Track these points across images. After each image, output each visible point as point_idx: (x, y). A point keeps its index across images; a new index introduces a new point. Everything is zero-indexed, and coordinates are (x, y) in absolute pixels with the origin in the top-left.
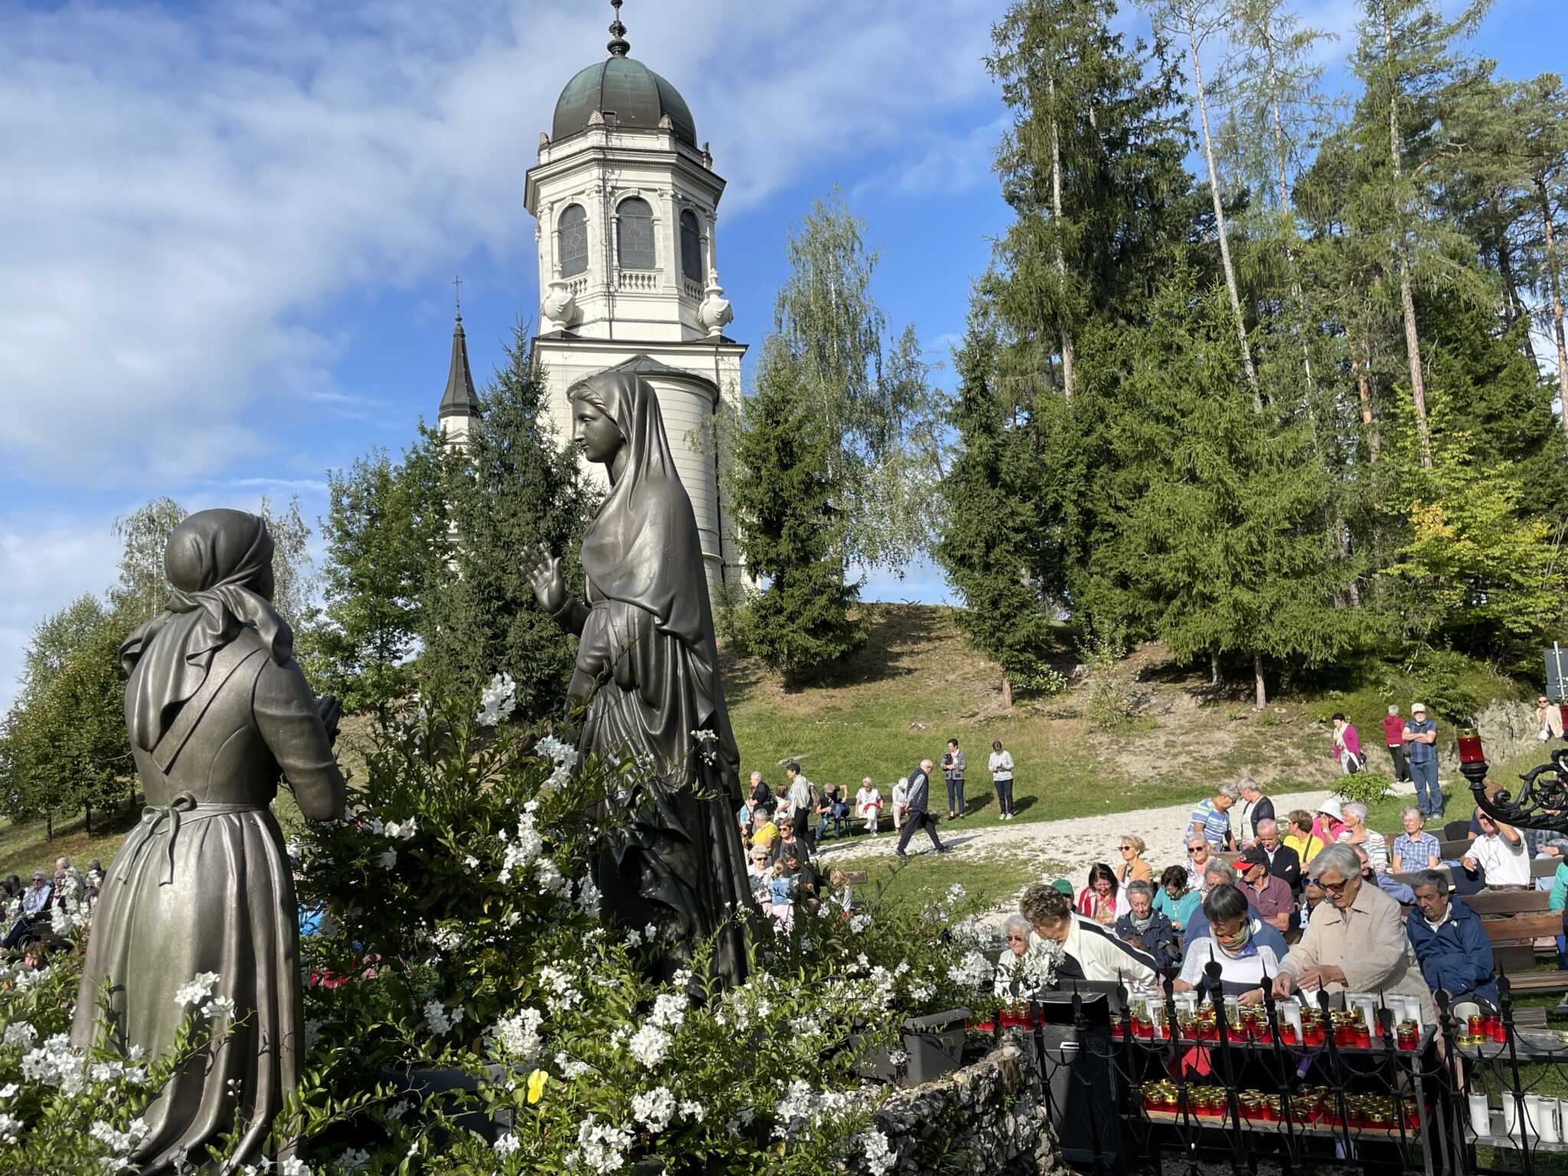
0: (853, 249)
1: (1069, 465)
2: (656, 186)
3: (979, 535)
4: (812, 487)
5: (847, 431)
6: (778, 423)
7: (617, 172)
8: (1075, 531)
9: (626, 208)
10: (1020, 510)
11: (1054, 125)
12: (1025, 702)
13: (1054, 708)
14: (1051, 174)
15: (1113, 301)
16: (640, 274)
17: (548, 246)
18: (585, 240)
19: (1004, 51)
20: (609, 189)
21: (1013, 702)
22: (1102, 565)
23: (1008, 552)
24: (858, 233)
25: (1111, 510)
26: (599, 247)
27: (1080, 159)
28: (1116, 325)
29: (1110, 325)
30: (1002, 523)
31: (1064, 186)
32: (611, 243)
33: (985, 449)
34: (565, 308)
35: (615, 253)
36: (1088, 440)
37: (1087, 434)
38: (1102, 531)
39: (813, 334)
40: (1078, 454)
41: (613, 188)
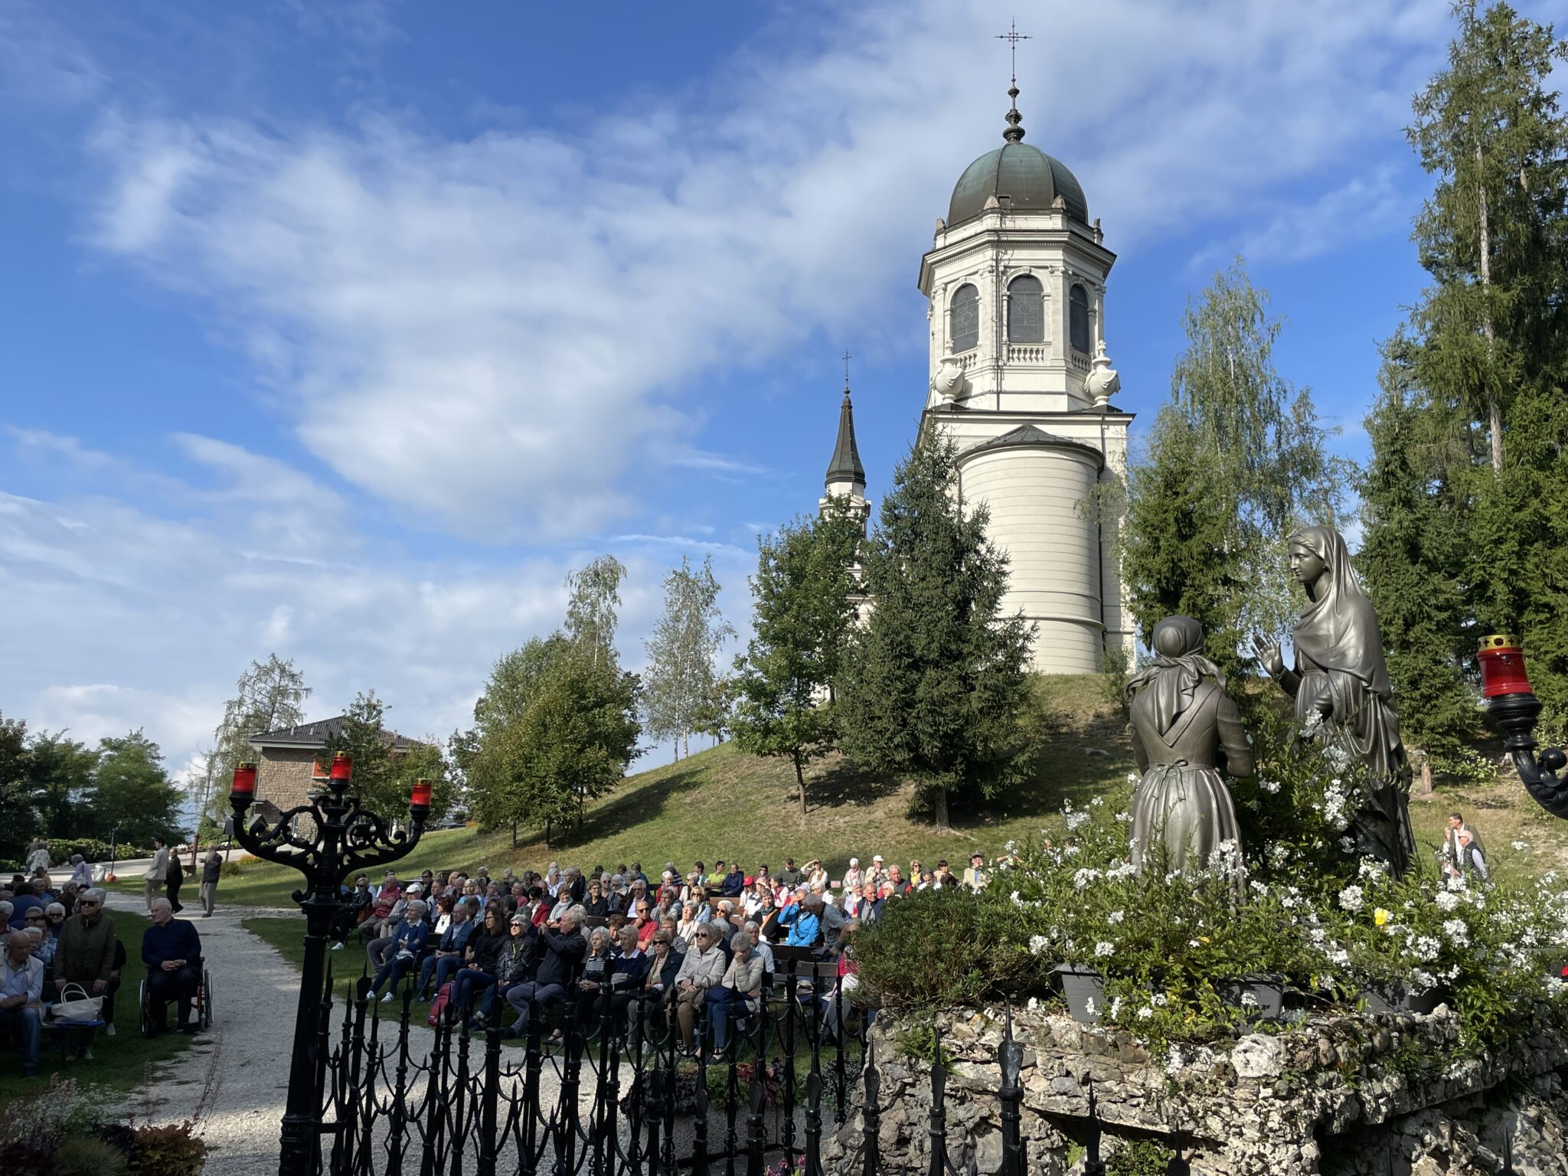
0: (1253, 320)
1: (1499, 541)
2: (1047, 264)
3: (1397, 611)
4: (1211, 558)
5: (1246, 500)
6: (1177, 494)
7: (1010, 252)
8: (1505, 611)
9: (1016, 286)
10: (1443, 587)
11: (1482, 191)
12: (1448, 788)
13: (1481, 797)
14: (1478, 240)
15: (1547, 368)
16: (1029, 348)
17: (940, 323)
18: (977, 317)
19: (1427, 120)
20: (1001, 269)
21: (1433, 788)
22: (1537, 648)
23: (1429, 630)
24: (1260, 304)
25: (1548, 591)
26: (989, 323)
27: (1510, 225)
28: (1551, 393)
29: (1545, 395)
30: (1424, 600)
31: (1491, 252)
32: (1001, 319)
33: (1405, 524)
34: (956, 381)
35: (1005, 328)
36: (1521, 515)
37: (1519, 509)
38: (1537, 612)
39: (1212, 406)
40: (1509, 530)
41: (1005, 267)
